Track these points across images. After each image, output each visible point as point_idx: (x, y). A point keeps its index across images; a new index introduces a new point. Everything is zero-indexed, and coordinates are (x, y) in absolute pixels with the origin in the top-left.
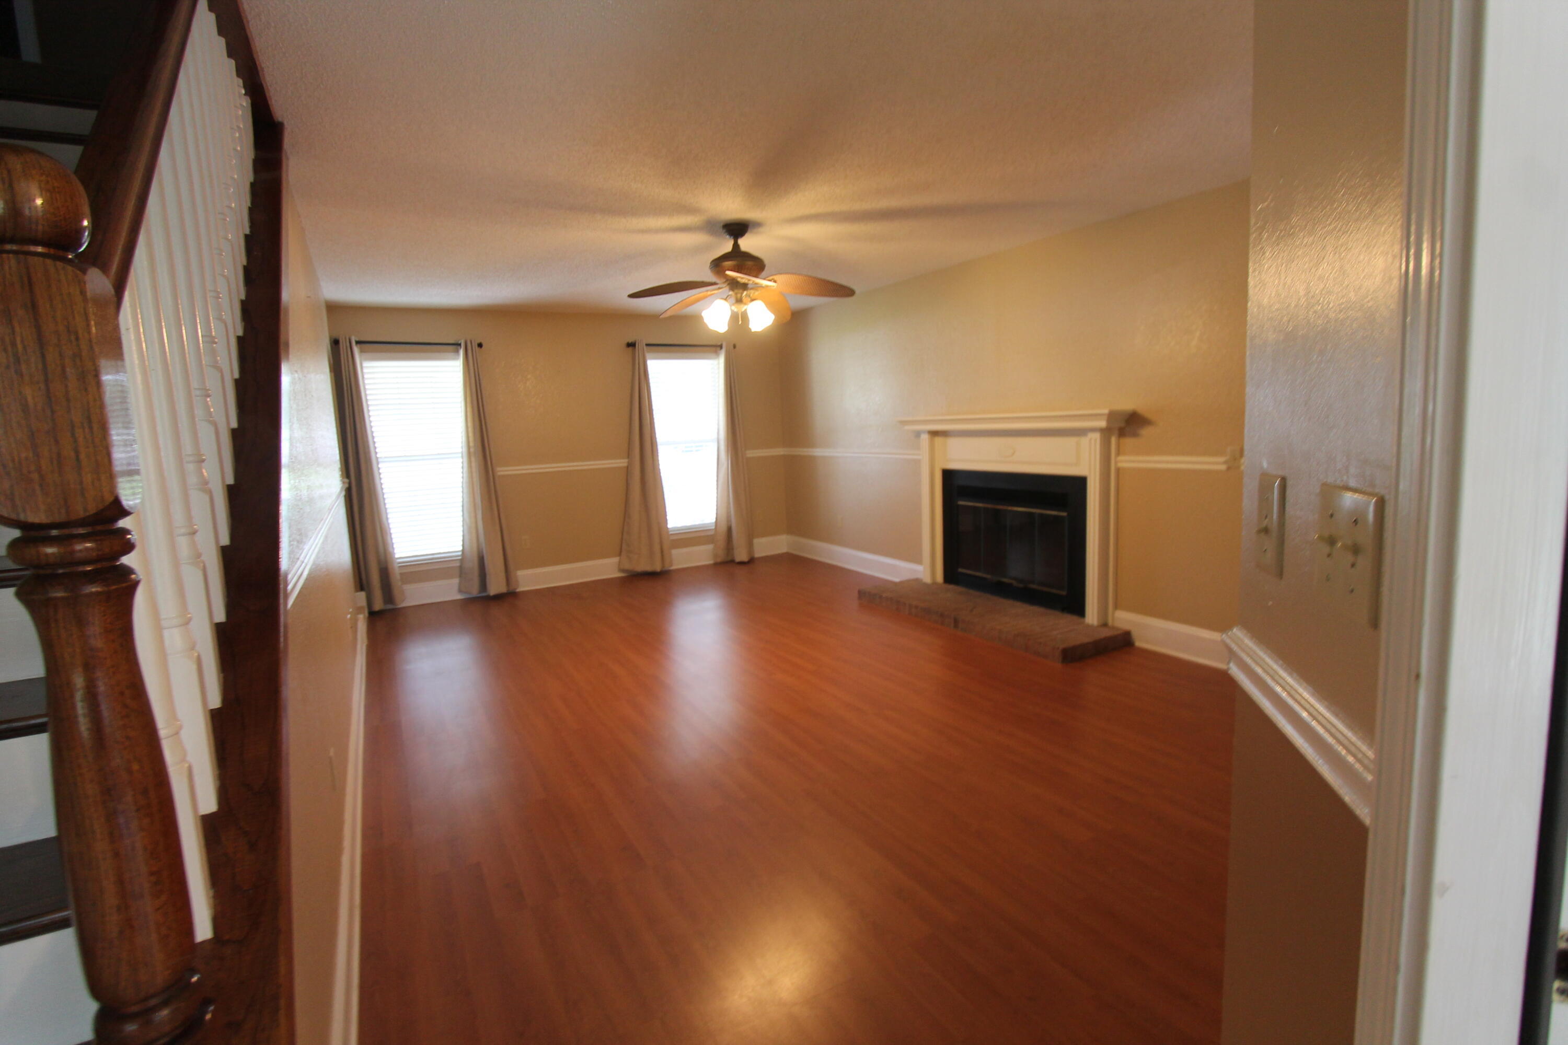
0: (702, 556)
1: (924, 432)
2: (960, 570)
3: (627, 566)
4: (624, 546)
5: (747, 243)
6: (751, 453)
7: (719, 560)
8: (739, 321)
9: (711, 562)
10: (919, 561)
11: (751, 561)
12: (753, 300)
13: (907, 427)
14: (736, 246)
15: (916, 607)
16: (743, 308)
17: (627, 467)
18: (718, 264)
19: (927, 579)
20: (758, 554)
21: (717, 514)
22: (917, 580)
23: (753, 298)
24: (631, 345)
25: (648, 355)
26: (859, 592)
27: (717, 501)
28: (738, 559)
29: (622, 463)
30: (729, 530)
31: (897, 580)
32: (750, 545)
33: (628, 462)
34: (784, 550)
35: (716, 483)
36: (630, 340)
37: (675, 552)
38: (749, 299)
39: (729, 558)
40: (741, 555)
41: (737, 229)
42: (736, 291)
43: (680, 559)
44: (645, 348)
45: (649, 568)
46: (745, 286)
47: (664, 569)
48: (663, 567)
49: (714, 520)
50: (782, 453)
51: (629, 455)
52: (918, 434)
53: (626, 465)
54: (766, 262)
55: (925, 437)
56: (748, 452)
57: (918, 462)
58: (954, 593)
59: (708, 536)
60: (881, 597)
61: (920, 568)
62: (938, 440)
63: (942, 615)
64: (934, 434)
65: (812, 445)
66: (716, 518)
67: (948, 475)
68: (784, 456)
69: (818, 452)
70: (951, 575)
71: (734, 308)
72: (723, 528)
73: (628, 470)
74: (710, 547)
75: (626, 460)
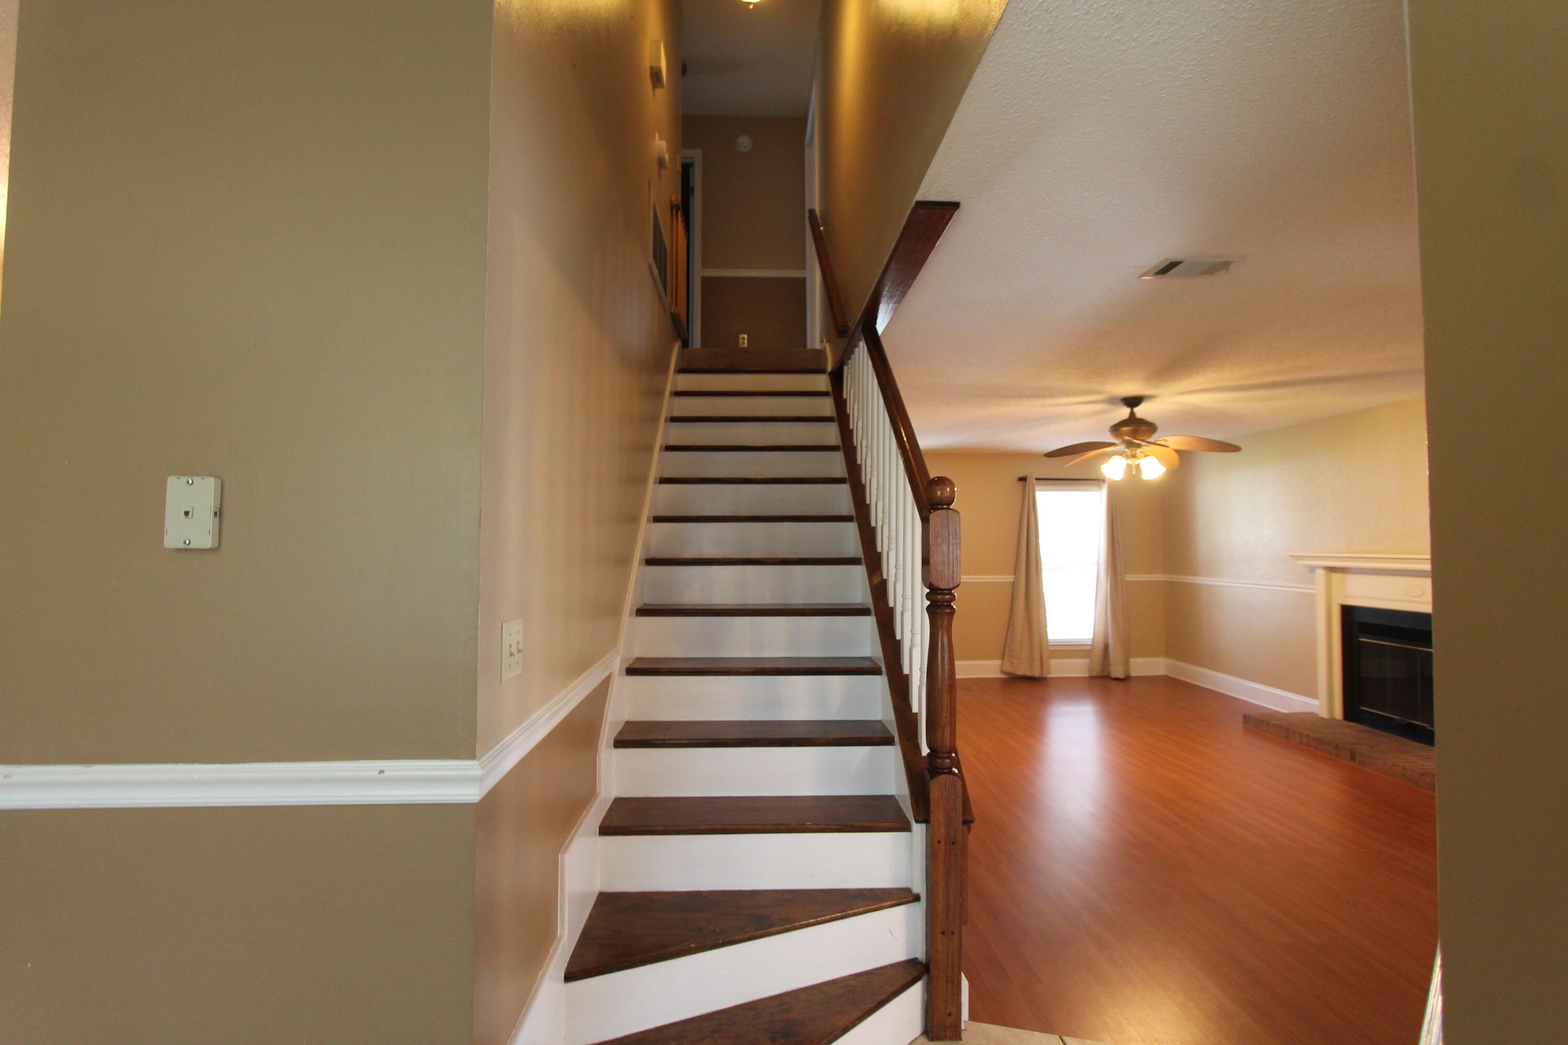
0: (1078, 668)
1: (1319, 567)
2: (1362, 708)
3: (1008, 669)
4: (1007, 652)
5: (1141, 411)
6: (1131, 577)
7: (1094, 674)
8: (1134, 472)
9: (1087, 675)
10: (1314, 695)
11: (1127, 679)
12: (1146, 456)
13: (1300, 562)
14: (1132, 414)
15: (1308, 736)
16: (1137, 461)
17: (1014, 583)
18: (1116, 429)
19: (1324, 714)
20: (1134, 673)
21: (1094, 631)
22: (1312, 715)
23: (1147, 454)
24: (1023, 479)
25: (1037, 488)
26: (1244, 716)
27: (1095, 620)
28: (1114, 675)
29: (1009, 578)
30: (1106, 647)
31: (1286, 711)
32: (1127, 664)
33: (1015, 578)
34: (1162, 672)
35: (1094, 603)
36: (1021, 475)
37: (1053, 662)
38: (1143, 455)
39: (1105, 674)
40: (1117, 671)
41: (1133, 402)
42: (1132, 449)
43: (1058, 668)
44: (1035, 482)
45: (1028, 673)
46: (1139, 446)
47: (1043, 676)
48: (1042, 674)
49: (1091, 636)
50: (1162, 579)
51: (1016, 572)
52: (1312, 569)
53: (1012, 580)
54: (1158, 424)
55: (1320, 573)
56: (1128, 576)
57: (1312, 596)
58: (1354, 731)
59: (1084, 650)
60: (1268, 723)
61: (1315, 702)
62: (1335, 576)
63: (1337, 747)
64: (1331, 570)
65: (1197, 574)
66: (1094, 635)
67: (1348, 613)
68: (1164, 582)
69: (1201, 580)
70: (1352, 711)
71: (1130, 461)
72: (1100, 645)
73: (1014, 586)
74: (1087, 661)
75: (1013, 577)
